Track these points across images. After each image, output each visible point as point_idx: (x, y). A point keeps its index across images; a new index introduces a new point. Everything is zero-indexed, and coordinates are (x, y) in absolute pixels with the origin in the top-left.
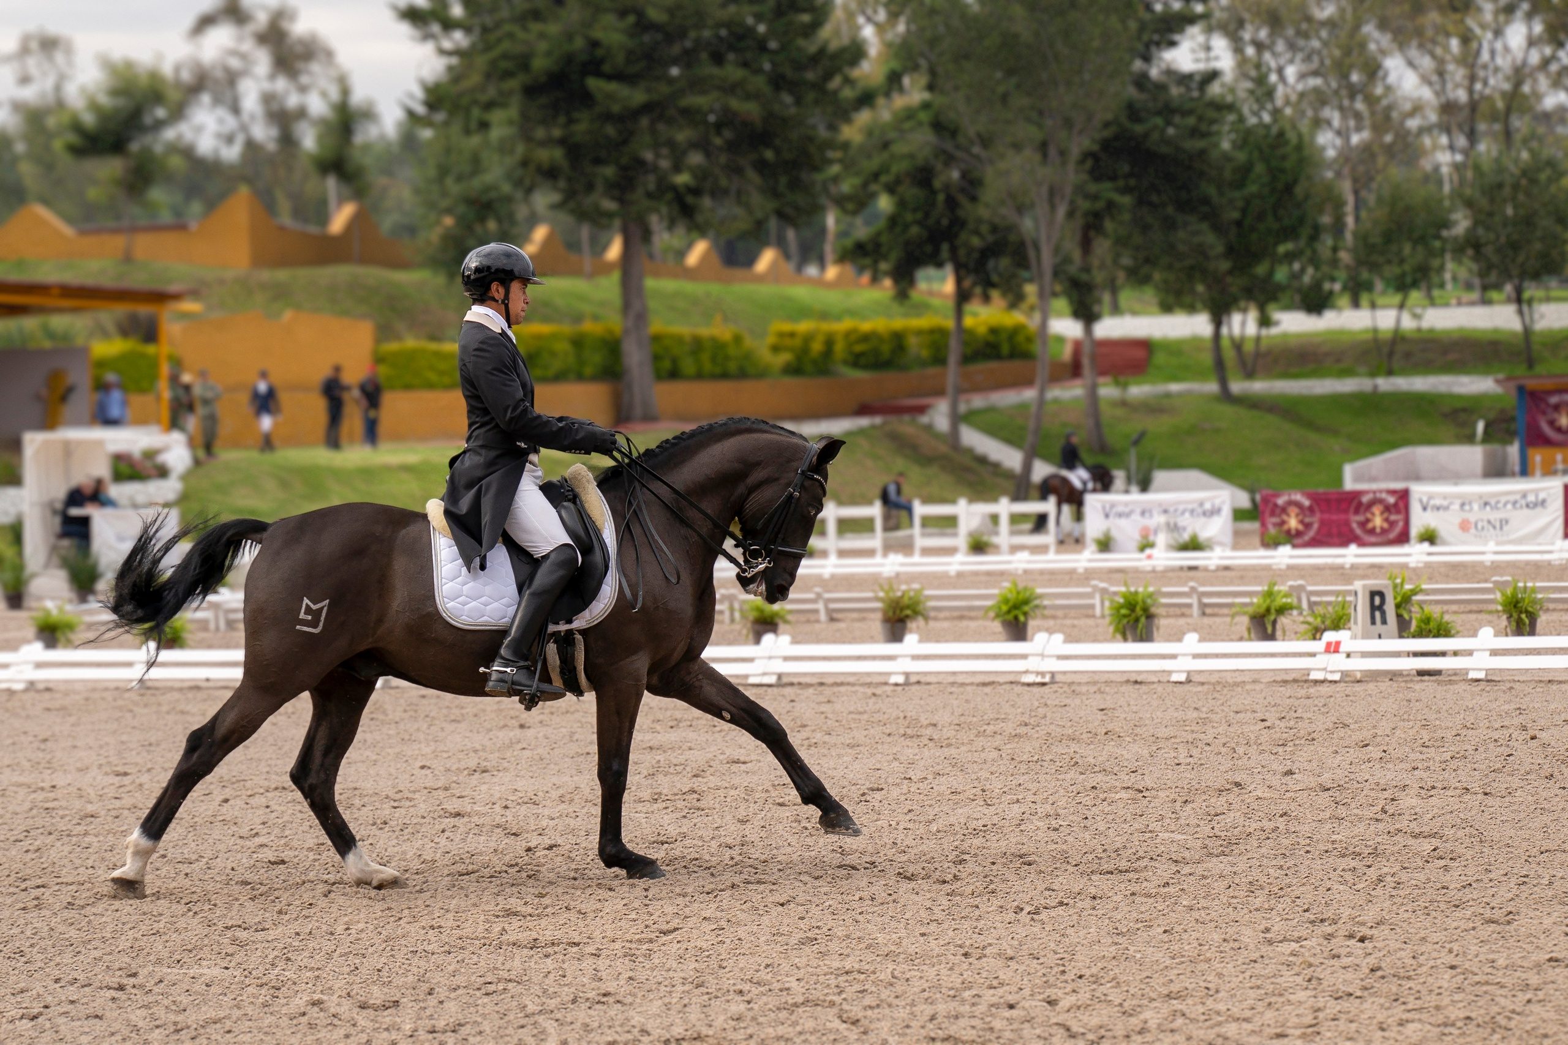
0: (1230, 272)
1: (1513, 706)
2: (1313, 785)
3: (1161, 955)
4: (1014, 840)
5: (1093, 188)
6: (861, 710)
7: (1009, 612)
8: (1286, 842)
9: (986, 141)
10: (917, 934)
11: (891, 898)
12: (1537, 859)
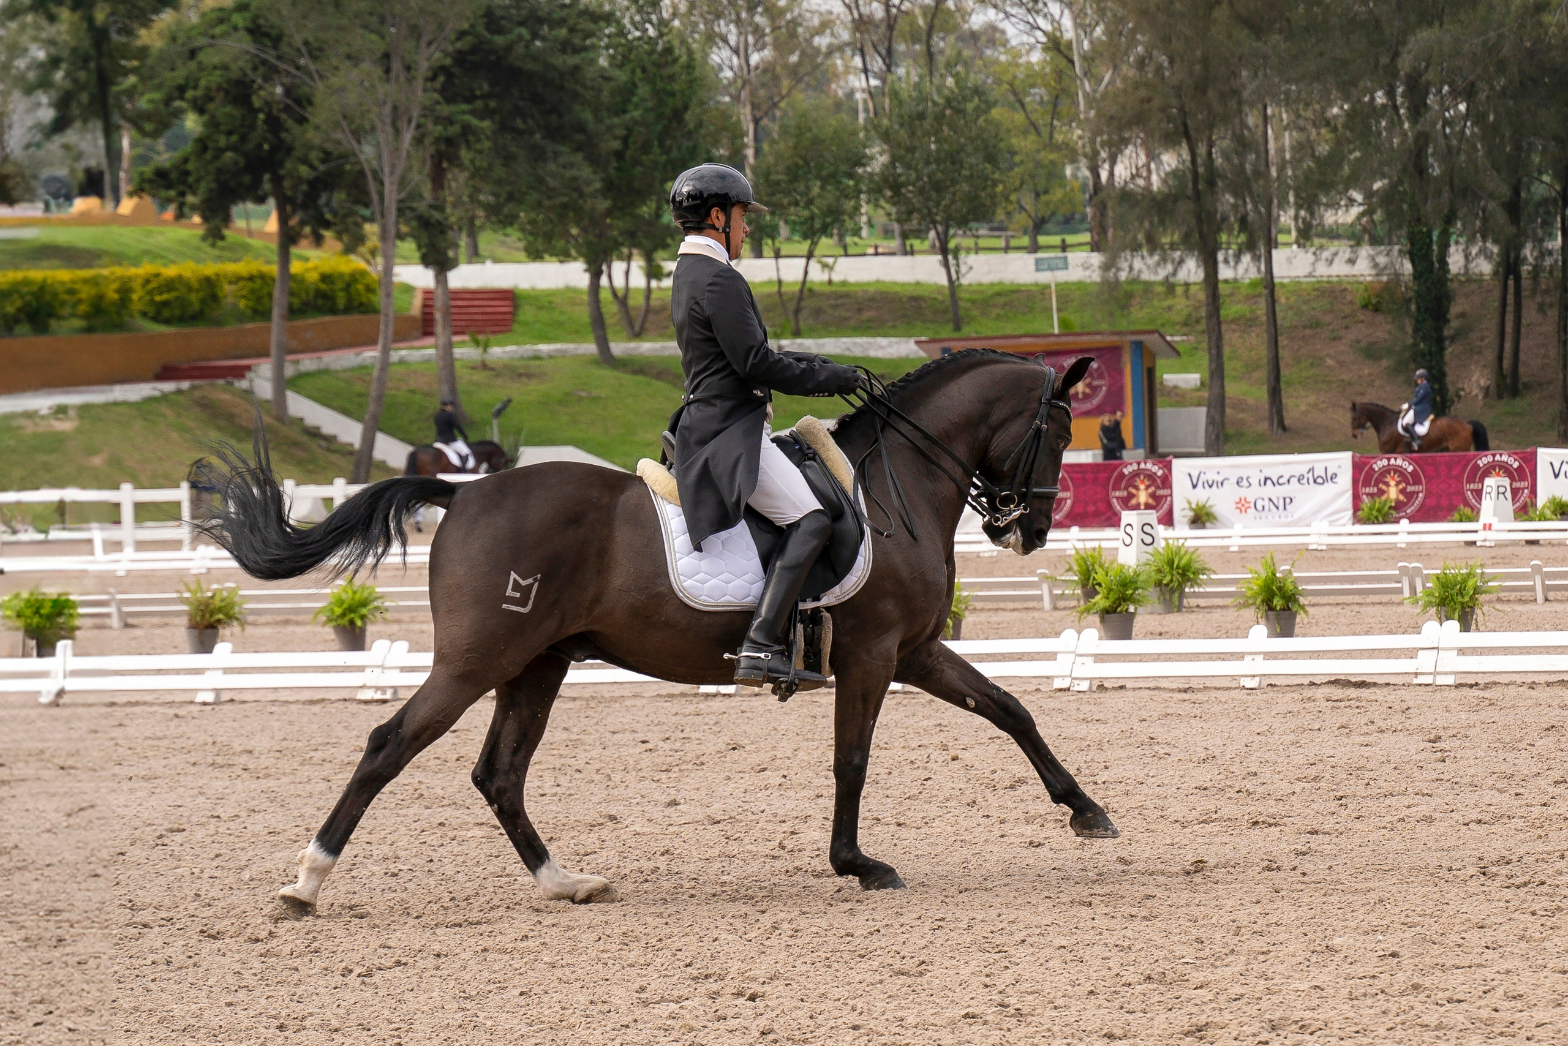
0: (609, 213)
1: (933, 722)
2: (700, 817)
3: (516, 1021)
4: (343, 889)
5: (445, 110)
6: (160, 734)
7: (343, 615)
8: (666, 885)
9: (315, 52)
10: (222, 1004)
11: (191, 961)
12: (955, 900)
